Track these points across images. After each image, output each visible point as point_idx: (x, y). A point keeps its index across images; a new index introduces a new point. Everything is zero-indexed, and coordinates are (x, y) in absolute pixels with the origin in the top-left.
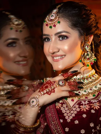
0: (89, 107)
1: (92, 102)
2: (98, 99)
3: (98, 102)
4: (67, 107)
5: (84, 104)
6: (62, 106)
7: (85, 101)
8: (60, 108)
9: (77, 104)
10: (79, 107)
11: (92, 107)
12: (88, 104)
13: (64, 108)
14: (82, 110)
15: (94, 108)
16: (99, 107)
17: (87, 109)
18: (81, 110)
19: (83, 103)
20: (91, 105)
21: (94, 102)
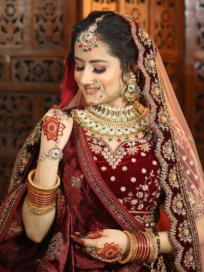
0: (138, 149)
1: (141, 143)
2: (147, 139)
3: (147, 142)
4: (109, 151)
5: (131, 146)
6: (103, 150)
7: (132, 142)
8: (101, 152)
9: (123, 147)
10: (126, 151)
11: (142, 149)
12: (135, 146)
13: (106, 152)
14: (130, 154)
15: (144, 151)
16: (149, 149)
17: (136, 152)
18: (127, 154)
19: (130, 144)
20: (140, 146)
21: (143, 143)
